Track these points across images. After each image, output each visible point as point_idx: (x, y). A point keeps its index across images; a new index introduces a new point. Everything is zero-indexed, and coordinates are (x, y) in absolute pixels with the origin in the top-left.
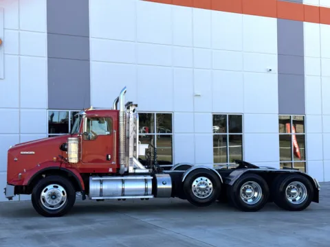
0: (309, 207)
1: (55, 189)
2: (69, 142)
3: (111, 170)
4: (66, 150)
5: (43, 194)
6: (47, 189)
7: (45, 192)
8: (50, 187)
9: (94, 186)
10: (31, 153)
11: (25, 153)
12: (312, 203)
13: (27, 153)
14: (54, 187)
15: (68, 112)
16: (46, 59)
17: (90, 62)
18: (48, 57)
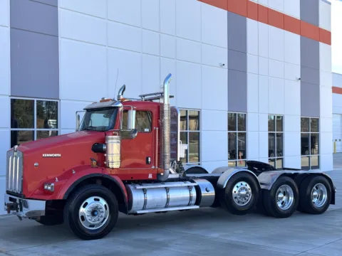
0: (328, 210)
1: (97, 203)
2: (110, 141)
3: (150, 176)
4: (105, 152)
5: (82, 210)
6: (86, 204)
7: (84, 207)
8: (90, 201)
9: (138, 197)
10: (55, 155)
11: (48, 155)
12: (331, 205)
13: (51, 155)
14: (95, 200)
15: (34, 101)
16: (9, 29)
17: (60, 38)
18: (11, 28)
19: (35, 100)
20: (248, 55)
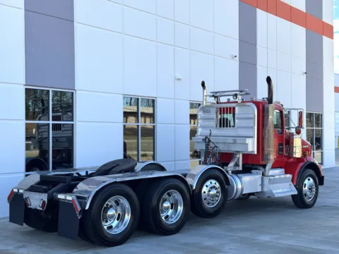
15: (48, 91)
16: (23, 11)
17: (75, 24)
18: (25, 10)
19: (51, 90)
20: (257, 46)
